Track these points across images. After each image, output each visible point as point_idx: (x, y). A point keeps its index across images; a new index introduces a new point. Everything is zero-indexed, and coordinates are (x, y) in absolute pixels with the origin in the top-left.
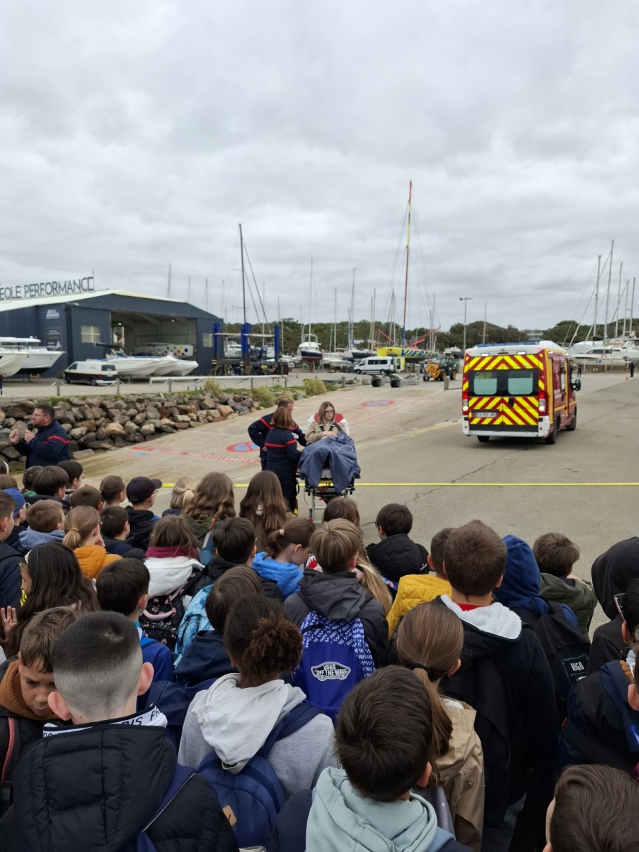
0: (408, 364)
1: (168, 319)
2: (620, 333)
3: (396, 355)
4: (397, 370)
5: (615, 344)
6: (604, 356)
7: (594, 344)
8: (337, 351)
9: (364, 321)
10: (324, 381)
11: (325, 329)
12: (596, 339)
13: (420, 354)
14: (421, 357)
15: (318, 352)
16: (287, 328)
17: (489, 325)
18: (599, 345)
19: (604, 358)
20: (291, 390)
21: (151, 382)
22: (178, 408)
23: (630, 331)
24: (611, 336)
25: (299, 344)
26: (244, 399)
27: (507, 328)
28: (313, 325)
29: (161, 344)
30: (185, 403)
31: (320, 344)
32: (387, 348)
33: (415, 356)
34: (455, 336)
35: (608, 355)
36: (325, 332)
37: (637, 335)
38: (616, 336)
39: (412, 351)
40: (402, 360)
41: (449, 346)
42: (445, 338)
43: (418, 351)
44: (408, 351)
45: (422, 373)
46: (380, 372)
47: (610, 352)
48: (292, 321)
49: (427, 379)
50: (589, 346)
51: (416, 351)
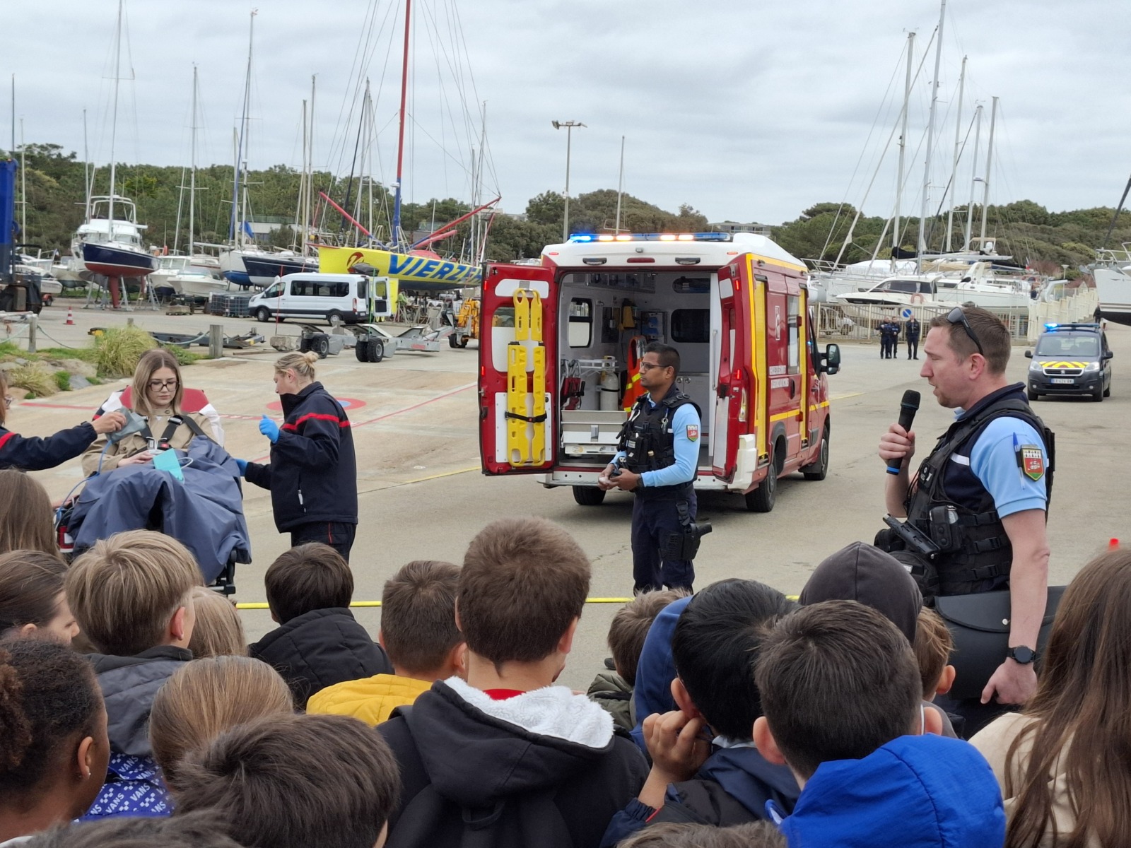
0: (410, 300)
2: (958, 243)
3: (372, 272)
4: (377, 315)
5: (944, 269)
6: (917, 299)
7: (893, 267)
8: (197, 251)
9: (283, 168)
10: (156, 336)
11: (160, 183)
12: (899, 254)
13: (442, 273)
14: (443, 280)
15: (138, 250)
16: (38, 172)
17: (633, 203)
18: (906, 270)
19: (917, 304)
20: (48, 360)
23: (982, 239)
24: (936, 247)
25: (77, 227)
27: (677, 213)
28: (122, 171)
31: (145, 227)
32: (347, 251)
33: (429, 277)
35: (928, 298)
36: (160, 192)
37: (1000, 248)
38: (948, 249)
39: (420, 262)
40: (392, 285)
41: (521, 253)
42: (514, 231)
43: (437, 264)
44: (409, 260)
45: (449, 324)
46: (328, 318)
47: (932, 289)
48: (54, 152)
49: (460, 343)
50: (881, 270)
51: (430, 263)
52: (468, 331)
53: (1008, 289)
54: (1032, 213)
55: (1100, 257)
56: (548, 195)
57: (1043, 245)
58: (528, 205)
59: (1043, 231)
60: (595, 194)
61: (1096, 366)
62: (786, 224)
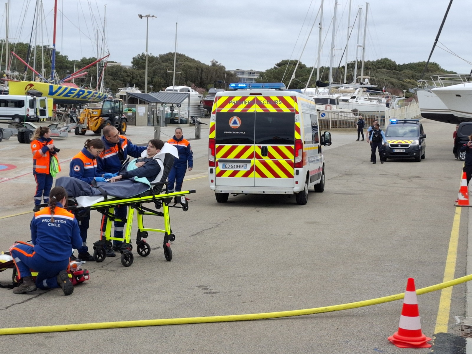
3: (40, 94)
4: (41, 117)
5: (342, 92)
6: (328, 107)
7: (317, 92)
12: (320, 85)
13: (78, 95)
14: (80, 99)
18: (323, 92)
19: (328, 110)
23: (362, 77)
24: (338, 80)
27: (210, 64)
32: (25, 83)
33: (71, 97)
34: (137, 72)
35: (334, 107)
37: (372, 81)
38: (345, 81)
39: (66, 89)
40: (49, 103)
41: (128, 84)
42: (123, 74)
43: (75, 90)
44: (60, 88)
46: (13, 119)
47: (336, 102)
49: (80, 132)
50: (312, 93)
51: (72, 89)
52: (85, 126)
53: (375, 102)
54: (389, 65)
56: (143, 55)
57: (394, 80)
58: (132, 60)
59: (394, 74)
60: (167, 55)
61: (417, 142)
62: (267, 70)
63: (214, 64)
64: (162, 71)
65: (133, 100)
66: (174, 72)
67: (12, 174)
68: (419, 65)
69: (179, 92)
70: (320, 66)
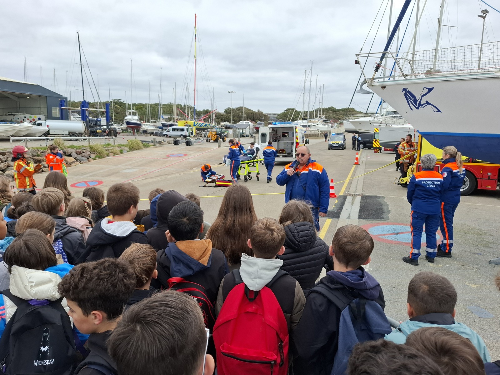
0: (198, 132)
1: (25, 97)
2: (316, 117)
3: (190, 126)
4: (191, 135)
5: (313, 122)
7: (302, 122)
8: (151, 122)
9: (171, 103)
10: (141, 141)
11: (143, 107)
12: (304, 119)
13: (205, 126)
14: (205, 127)
15: (138, 122)
16: (116, 105)
17: (247, 109)
18: (305, 122)
19: (307, 130)
20: (118, 147)
21: (11, 141)
22: (33, 159)
23: (321, 115)
24: (311, 117)
25: (125, 117)
26: (83, 152)
27: (257, 111)
28: (134, 105)
29: (19, 114)
30: (38, 155)
31: (140, 117)
32: (184, 121)
33: (202, 127)
34: (227, 115)
35: (309, 128)
36: (143, 109)
37: (326, 117)
38: (314, 117)
39: (200, 123)
40: (194, 129)
41: (223, 121)
42: (221, 116)
43: (204, 124)
44: (198, 123)
45: (206, 137)
46: (180, 136)
47: (310, 126)
48: (120, 101)
49: (208, 141)
50: (300, 123)
51: (202, 124)
52: (210, 138)
53: (327, 126)
54: (333, 109)
55: (345, 119)
56: (229, 108)
57: (335, 116)
58: (224, 110)
59: (335, 113)
60: (239, 108)
61: (343, 142)
62: (281, 113)
63: (259, 111)
64: (237, 115)
65: (227, 128)
66: (243, 115)
67: (186, 157)
68: (346, 109)
69: (245, 123)
70: (304, 111)
